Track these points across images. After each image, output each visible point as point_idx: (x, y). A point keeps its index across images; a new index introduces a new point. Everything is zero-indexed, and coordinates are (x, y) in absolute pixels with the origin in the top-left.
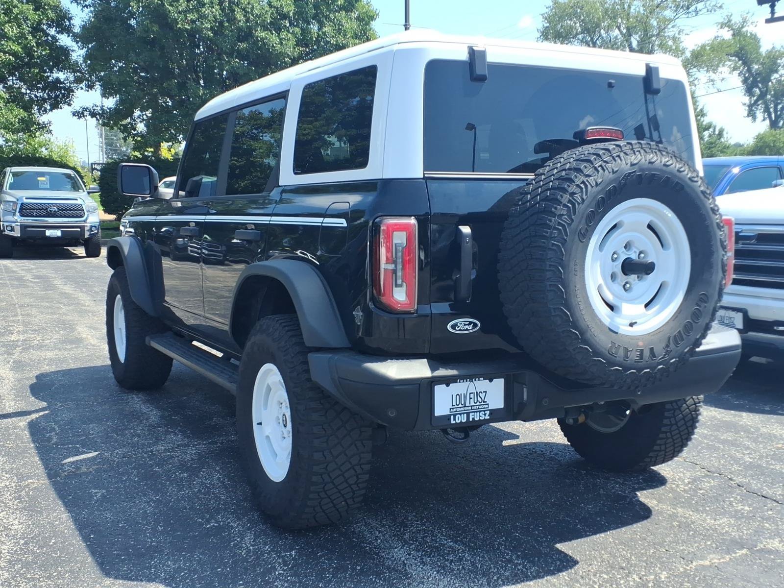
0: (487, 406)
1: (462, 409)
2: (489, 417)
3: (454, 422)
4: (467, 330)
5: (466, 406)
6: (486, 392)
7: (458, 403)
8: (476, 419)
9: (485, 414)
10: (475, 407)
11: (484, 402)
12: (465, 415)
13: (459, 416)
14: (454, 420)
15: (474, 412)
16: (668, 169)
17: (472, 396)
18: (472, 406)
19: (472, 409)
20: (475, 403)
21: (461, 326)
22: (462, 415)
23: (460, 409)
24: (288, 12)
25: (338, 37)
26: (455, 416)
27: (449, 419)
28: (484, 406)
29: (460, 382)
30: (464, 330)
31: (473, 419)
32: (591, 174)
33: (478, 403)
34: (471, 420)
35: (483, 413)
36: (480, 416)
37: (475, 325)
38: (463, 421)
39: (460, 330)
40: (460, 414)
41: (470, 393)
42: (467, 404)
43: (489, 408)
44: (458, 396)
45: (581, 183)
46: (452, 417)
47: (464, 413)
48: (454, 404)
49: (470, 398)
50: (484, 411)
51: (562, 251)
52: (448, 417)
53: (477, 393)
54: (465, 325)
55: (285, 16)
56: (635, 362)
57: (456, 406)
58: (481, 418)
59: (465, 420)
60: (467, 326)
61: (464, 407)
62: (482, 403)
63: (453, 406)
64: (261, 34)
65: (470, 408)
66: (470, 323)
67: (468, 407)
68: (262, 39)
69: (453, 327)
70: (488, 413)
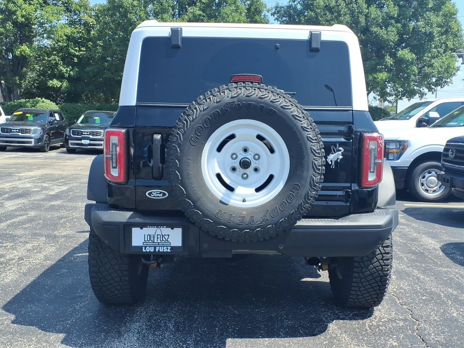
0: (170, 244)
1: (151, 244)
2: (170, 251)
3: (145, 251)
4: (159, 196)
5: (154, 242)
6: (169, 235)
7: (148, 240)
8: (161, 251)
9: (167, 249)
10: (161, 244)
11: (167, 241)
12: (153, 247)
13: (149, 247)
14: (145, 249)
15: (159, 247)
16: (263, 100)
17: (159, 236)
18: (159, 243)
19: (159, 244)
20: (161, 241)
21: (155, 194)
22: (151, 247)
23: (150, 244)
24: (394, 15)
25: (427, 27)
26: (145, 247)
27: (142, 249)
28: (167, 244)
29: (149, 227)
30: (156, 197)
31: (159, 250)
32: (201, 103)
33: (163, 242)
34: (157, 251)
35: (166, 248)
36: (164, 249)
37: (164, 194)
38: (151, 251)
39: (154, 196)
40: (150, 247)
41: (157, 235)
42: (156, 241)
43: (171, 245)
44: (149, 236)
45: (194, 109)
46: (144, 248)
47: (152, 246)
48: (146, 240)
49: (158, 238)
50: (167, 247)
51: (177, 150)
52: (141, 248)
53: (162, 235)
54: (157, 193)
55: (392, 18)
56: (237, 224)
57: (147, 242)
58: (164, 251)
59: (153, 251)
60: (158, 195)
61: (153, 242)
62: (166, 242)
63: (145, 241)
64: (374, 29)
65: (157, 244)
66: (161, 193)
67: (156, 243)
68: (375, 33)
69: (150, 194)
70: (169, 248)
